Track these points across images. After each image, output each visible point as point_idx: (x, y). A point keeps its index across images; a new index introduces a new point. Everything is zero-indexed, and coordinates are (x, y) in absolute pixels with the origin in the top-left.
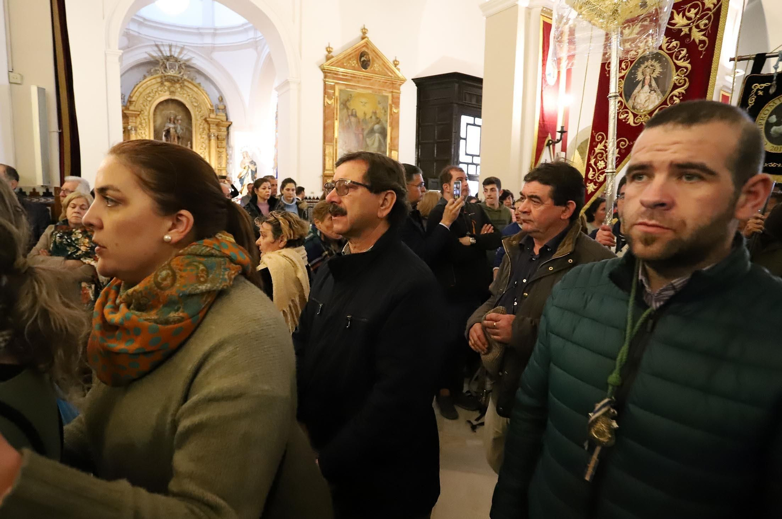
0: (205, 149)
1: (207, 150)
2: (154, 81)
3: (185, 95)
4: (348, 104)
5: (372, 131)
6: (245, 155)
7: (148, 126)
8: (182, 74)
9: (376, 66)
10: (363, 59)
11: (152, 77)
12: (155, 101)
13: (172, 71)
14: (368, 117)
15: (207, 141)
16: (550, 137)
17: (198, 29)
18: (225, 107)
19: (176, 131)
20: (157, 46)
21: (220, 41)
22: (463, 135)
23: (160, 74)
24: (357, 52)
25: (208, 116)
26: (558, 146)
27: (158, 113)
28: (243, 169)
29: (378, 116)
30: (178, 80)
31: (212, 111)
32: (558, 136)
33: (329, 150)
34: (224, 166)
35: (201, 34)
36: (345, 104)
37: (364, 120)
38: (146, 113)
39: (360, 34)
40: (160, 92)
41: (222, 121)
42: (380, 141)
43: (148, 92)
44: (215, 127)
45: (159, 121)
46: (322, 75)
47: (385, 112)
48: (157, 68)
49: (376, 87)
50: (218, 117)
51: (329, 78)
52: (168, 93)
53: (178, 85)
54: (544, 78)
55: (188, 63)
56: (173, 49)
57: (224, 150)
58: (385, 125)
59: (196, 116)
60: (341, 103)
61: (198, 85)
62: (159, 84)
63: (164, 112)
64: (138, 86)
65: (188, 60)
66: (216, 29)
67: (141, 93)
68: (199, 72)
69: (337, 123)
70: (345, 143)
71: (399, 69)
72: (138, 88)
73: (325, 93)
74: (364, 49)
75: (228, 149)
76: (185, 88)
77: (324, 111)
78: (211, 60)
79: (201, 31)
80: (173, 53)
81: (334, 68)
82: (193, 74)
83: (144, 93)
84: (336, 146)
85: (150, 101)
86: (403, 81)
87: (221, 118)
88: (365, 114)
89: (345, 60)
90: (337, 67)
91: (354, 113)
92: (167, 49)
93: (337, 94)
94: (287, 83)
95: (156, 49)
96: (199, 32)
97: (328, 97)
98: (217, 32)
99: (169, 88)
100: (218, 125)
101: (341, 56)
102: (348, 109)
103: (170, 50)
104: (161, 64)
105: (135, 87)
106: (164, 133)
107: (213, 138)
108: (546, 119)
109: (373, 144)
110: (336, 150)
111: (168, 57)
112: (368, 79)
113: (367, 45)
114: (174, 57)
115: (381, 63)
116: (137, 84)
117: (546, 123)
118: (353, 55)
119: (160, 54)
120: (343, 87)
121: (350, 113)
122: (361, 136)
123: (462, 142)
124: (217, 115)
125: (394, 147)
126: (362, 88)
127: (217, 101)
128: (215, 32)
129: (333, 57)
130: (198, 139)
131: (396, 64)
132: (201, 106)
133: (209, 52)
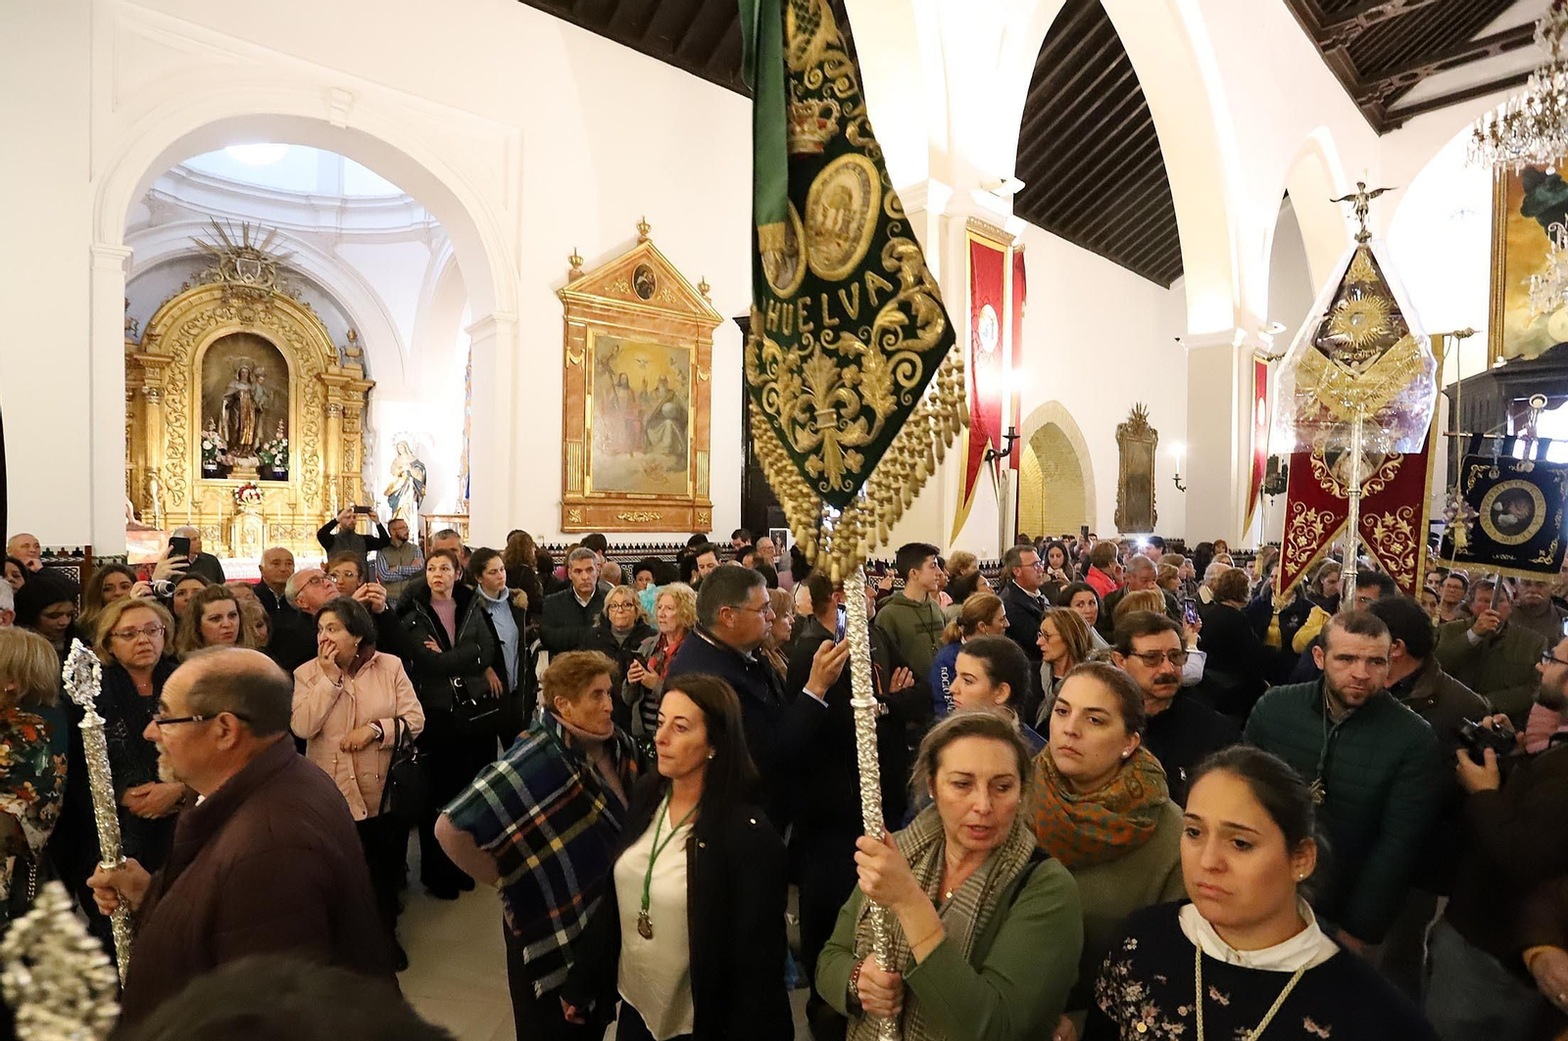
0: (316, 435)
1: (320, 436)
2: (206, 296)
3: (275, 327)
4: (612, 364)
5: (659, 416)
6: (402, 449)
7: (188, 387)
8: (270, 283)
9: (666, 292)
10: (640, 280)
11: (203, 287)
12: (208, 334)
13: (248, 278)
14: (650, 389)
15: (320, 420)
16: (990, 445)
17: (307, 197)
18: (361, 350)
19: (252, 398)
20: (216, 225)
21: (353, 223)
23: (221, 282)
24: (631, 266)
25: (323, 370)
26: (1006, 461)
27: (213, 359)
28: (396, 478)
29: (670, 387)
30: (261, 296)
31: (332, 360)
32: (1005, 443)
33: (575, 451)
34: (356, 468)
35: (314, 208)
36: (606, 364)
37: (644, 394)
38: (186, 360)
39: (637, 233)
40: (219, 319)
41: (355, 380)
42: (674, 433)
43: (193, 316)
44: (339, 392)
45: (215, 377)
46: (560, 308)
47: (684, 378)
48: (213, 270)
49: (667, 332)
50: (345, 372)
51: (576, 314)
52: (236, 320)
53: (260, 307)
55: (283, 263)
56: (252, 234)
57: (358, 437)
58: (683, 404)
59: (297, 369)
60: (600, 362)
61: (304, 308)
62: (219, 302)
63: (226, 359)
64: (170, 305)
65: (279, 258)
66: (345, 200)
67: (175, 320)
68: (307, 281)
69: (589, 399)
70: (607, 438)
71: (709, 300)
72: (171, 308)
73: (567, 342)
74: (644, 261)
75: (365, 434)
76: (276, 312)
77: (565, 377)
78: (334, 259)
79: (313, 202)
80: (251, 242)
81: (584, 296)
82: (294, 285)
83: (182, 320)
84: (588, 444)
85: (196, 336)
86: (718, 321)
87: (352, 373)
88: (645, 383)
89: (607, 280)
90: (591, 293)
91: (624, 381)
92: (239, 233)
93: (590, 344)
94: (490, 321)
95: (213, 231)
96: (309, 204)
97: (572, 351)
98: (349, 205)
99: (240, 310)
100: (345, 387)
101: (600, 274)
102: (611, 372)
103: (246, 236)
104: (223, 262)
105: (162, 306)
106: (225, 402)
107: (333, 413)
109: (661, 440)
110: (589, 452)
111: (240, 248)
112: (652, 316)
113: (649, 253)
114: (252, 249)
115: (675, 286)
116: (168, 301)
117: (982, 420)
118: (622, 271)
119: (222, 243)
120: (602, 332)
121: (616, 381)
122: (637, 425)
124: (343, 367)
125: (703, 445)
126: (640, 333)
127: (345, 341)
128: (344, 207)
129: (583, 275)
130: (300, 416)
131: (703, 289)
132: (311, 349)
133: (329, 243)
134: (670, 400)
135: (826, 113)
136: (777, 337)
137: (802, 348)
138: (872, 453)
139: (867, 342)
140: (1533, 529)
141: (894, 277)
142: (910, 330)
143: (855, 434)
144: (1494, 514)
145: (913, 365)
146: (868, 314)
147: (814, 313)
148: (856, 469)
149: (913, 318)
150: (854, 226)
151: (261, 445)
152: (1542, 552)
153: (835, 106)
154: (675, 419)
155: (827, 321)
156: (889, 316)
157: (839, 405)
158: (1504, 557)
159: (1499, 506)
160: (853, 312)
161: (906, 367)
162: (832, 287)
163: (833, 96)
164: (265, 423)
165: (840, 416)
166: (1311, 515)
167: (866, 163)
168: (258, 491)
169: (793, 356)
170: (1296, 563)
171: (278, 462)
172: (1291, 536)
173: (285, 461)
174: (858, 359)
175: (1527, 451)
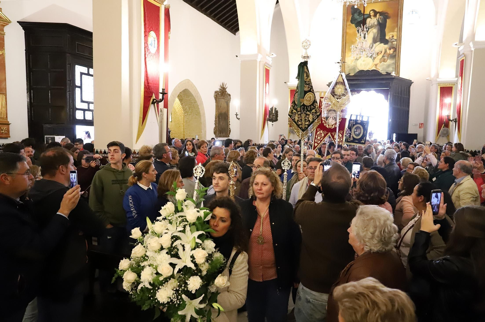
16: (154, 97)
22: (78, 83)
26: (161, 104)
32: (161, 96)
54: (146, 47)
108: (150, 81)
117: (150, 85)
123: (78, 90)
135: (309, 87)
136: (296, 110)
137: (301, 112)
138: (309, 125)
139: (310, 113)
140: (361, 135)
141: (315, 107)
142: (316, 113)
143: (307, 123)
144: (355, 132)
145: (316, 117)
146: (311, 110)
147: (304, 109)
148: (307, 127)
149: (316, 112)
150: (311, 100)
152: (363, 140)
153: (310, 87)
155: (305, 110)
156: (314, 111)
157: (305, 119)
158: (356, 141)
159: (355, 130)
160: (309, 110)
161: (315, 117)
162: (307, 106)
163: (310, 85)
165: (305, 121)
166: (321, 132)
167: (313, 94)
169: (299, 113)
170: (317, 143)
172: (316, 137)
174: (309, 115)
175: (360, 118)
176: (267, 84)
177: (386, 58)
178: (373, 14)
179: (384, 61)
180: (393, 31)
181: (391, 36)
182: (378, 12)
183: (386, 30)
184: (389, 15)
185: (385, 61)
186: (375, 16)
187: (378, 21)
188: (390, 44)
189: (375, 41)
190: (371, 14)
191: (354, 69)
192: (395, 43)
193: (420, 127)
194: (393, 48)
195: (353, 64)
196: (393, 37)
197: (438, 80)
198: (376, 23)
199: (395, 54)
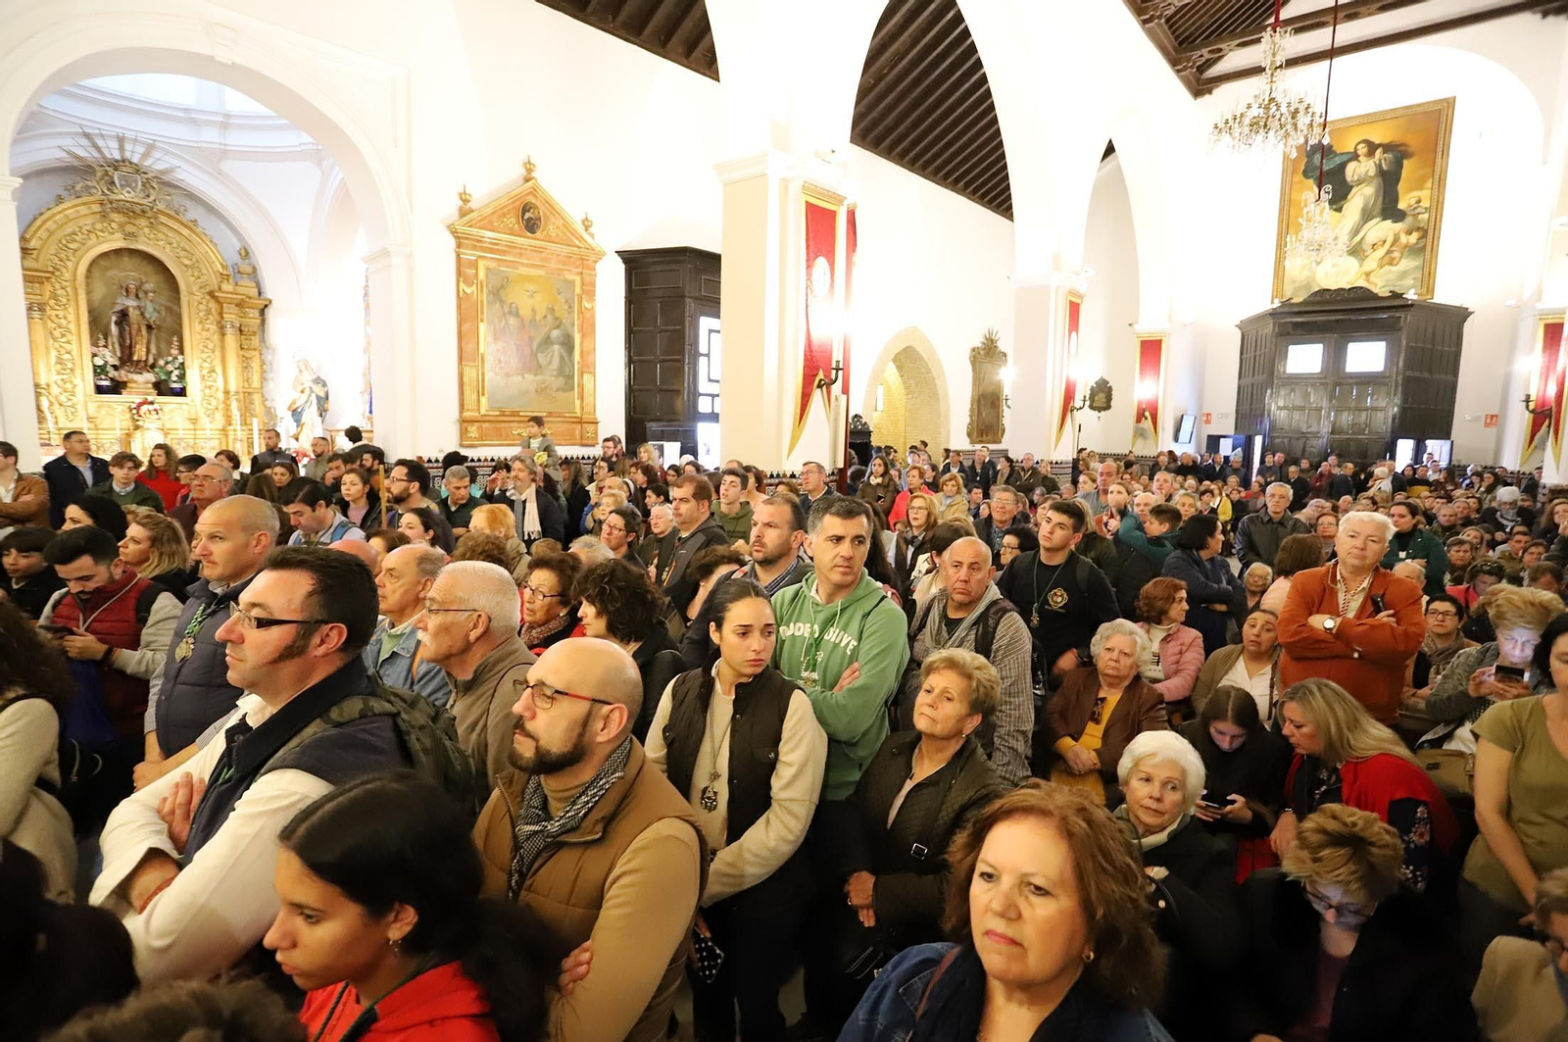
0: (213, 352)
1: (218, 353)
2: (83, 210)
3: (162, 243)
4: (503, 294)
5: (547, 341)
6: (304, 365)
7: (72, 303)
8: (152, 198)
9: (552, 228)
10: (527, 216)
11: (79, 201)
12: (87, 251)
13: (128, 192)
14: (538, 317)
15: (216, 337)
16: (822, 375)
17: (186, 110)
18: (254, 268)
19: (142, 314)
20: (87, 136)
21: (236, 139)
22: (703, 349)
23: (98, 196)
24: (518, 203)
25: (216, 288)
26: (836, 386)
27: (96, 274)
28: (299, 394)
29: (557, 315)
30: (143, 212)
31: (225, 277)
32: (833, 374)
33: (470, 373)
34: (256, 384)
35: (194, 122)
36: (497, 294)
37: (533, 321)
38: (67, 275)
39: (523, 172)
40: (99, 233)
41: (250, 298)
42: (562, 357)
43: (70, 230)
44: (234, 309)
45: (100, 291)
46: (452, 242)
47: (570, 307)
48: (89, 183)
49: (553, 265)
50: (239, 290)
51: (467, 248)
52: (118, 235)
53: (143, 222)
54: (809, 287)
55: (166, 178)
56: (128, 147)
57: (257, 353)
58: (571, 330)
60: (490, 293)
61: (191, 225)
62: (98, 216)
63: (111, 273)
64: (43, 217)
65: (162, 172)
66: (227, 116)
67: (51, 233)
68: (192, 197)
69: (482, 326)
70: (500, 361)
71: (592, 235)
72: (44, 222)
73: (459, 273)
74: (530, 199)
75: (263, 351)
76: (161, 227)
77: (459, 307)
78: (219, 175)
79: (193, 116)
80: (128, 155)
81: (474, 231)
82: (178, 200)
83: (59, 234)
84: (483, 368)
85: (75, 251)
86: (600, 254)
87: (246, 291)
88: (534, 311)
89: (496, 215)
90: (481, 228)
91: (514, 310)
92: (114, 144)
93: (482, 275)
94: (385, 253)
95: (85, 142)
96: (189, 118)
97: (465, 281)
98: (231, 121)
99: (122, 226)
100: (240, 305)
101: (489, 211)
102: (502, 302)
103: (122, 148)
104: (99, 175)
105: (35, 219)
106: (114, 318)
107: (229, 331)
109: (550, 363)
110: (483, 374)
111: (117, 161)
112: (539, 250)
113: (534, 191)
114: (131, 163)
115: (560, 223)
116: (41, 214)
117: (814, 354)
118: (510, 208)
119: (96, 154)
120: (493, 265)
121: (506, 310)
122: (527, 350)
123: (702, 361)
124: (236, 285)
125: (588, 367)
126: (528, 265)
127: (236, 258)
128: (226, 123)
129: (473, 211)
130: (194, 332)
131: (587, 224)
132: (202, 266)
133: (215, 158)
134: (558, 327)
151: (155, 360)
154: (562, 344)
164: (158, 339)
168: (156, 406)
171: (174, 378)
173: (182, 377)
176: (1074, 334)
177: (1396, 254)
178: (1365, 150)
179: (1391, 263)
180: (1421, 187)
181: (1413, 201)
182: (1379, 145)
183: (1401, 187)
184: (1410, 150)
185: (1395, 262)
186: (1371, 153)
187: (1379, 167)
188: (1409, 220)
189: (1367, 216)
190: (1359, 152)
191: (1308, 285)
192: (1426, 216)
193: (1487, 425)
194: (1418, 229)
195: (1306, 274)
196: (1419, 201)
197: (1540, 306)
198: (1372, 172)
199: (1425, 242)
